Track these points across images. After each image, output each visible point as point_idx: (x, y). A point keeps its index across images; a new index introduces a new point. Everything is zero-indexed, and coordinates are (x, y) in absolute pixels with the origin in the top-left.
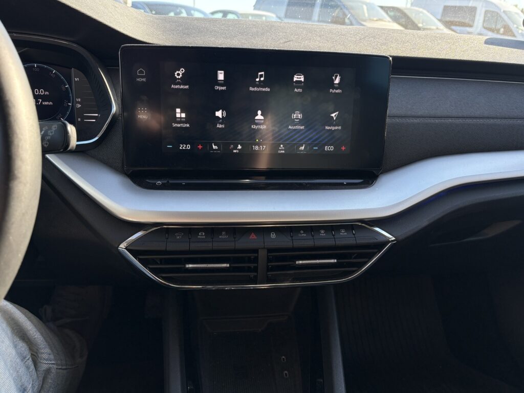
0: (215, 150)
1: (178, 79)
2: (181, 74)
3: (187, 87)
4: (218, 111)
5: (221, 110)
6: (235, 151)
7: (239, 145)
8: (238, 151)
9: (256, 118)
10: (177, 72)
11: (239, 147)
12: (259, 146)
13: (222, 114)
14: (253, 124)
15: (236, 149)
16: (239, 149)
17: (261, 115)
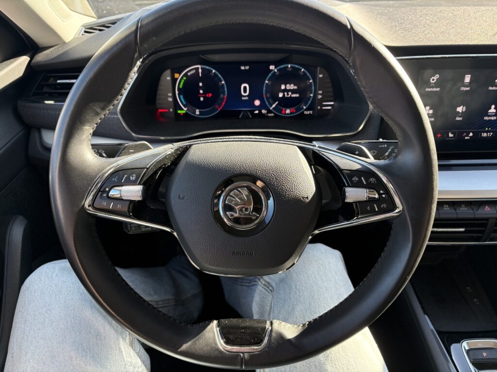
0: (451, 137)
1: (433, 83)
2: (435, 79)
3: (438, 89)
4: (459, 106)
5: (462, 107)
6: (466, 138)
7: (471, 133)
8: (469, 138)
9: (490, 111)
10: (433, 78)
11: (471, 134)
12: (487, 133)
13: (463, 109)
14: (486, 116)
15: (468, 136)
16: (470, 137)
17: (495, 109)
